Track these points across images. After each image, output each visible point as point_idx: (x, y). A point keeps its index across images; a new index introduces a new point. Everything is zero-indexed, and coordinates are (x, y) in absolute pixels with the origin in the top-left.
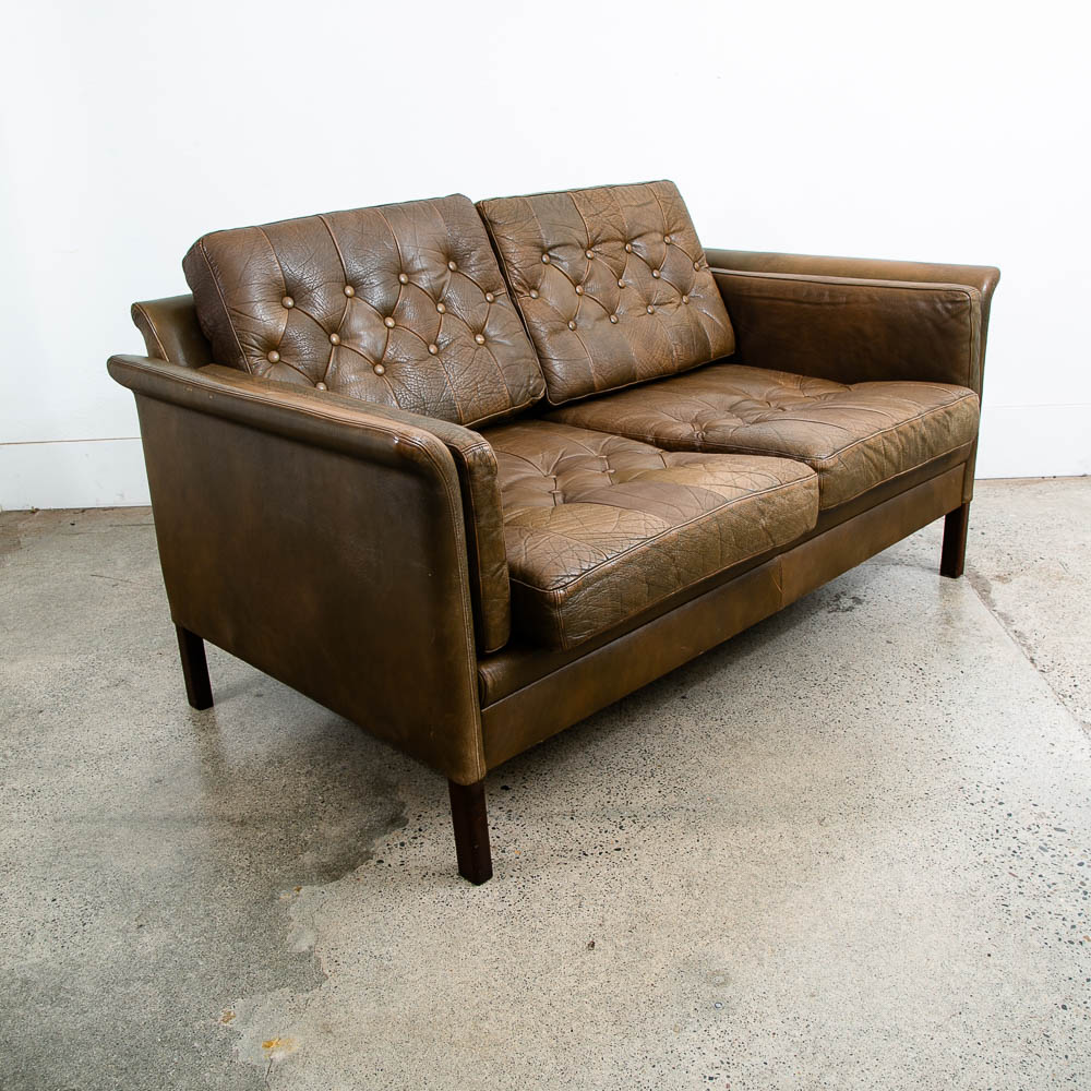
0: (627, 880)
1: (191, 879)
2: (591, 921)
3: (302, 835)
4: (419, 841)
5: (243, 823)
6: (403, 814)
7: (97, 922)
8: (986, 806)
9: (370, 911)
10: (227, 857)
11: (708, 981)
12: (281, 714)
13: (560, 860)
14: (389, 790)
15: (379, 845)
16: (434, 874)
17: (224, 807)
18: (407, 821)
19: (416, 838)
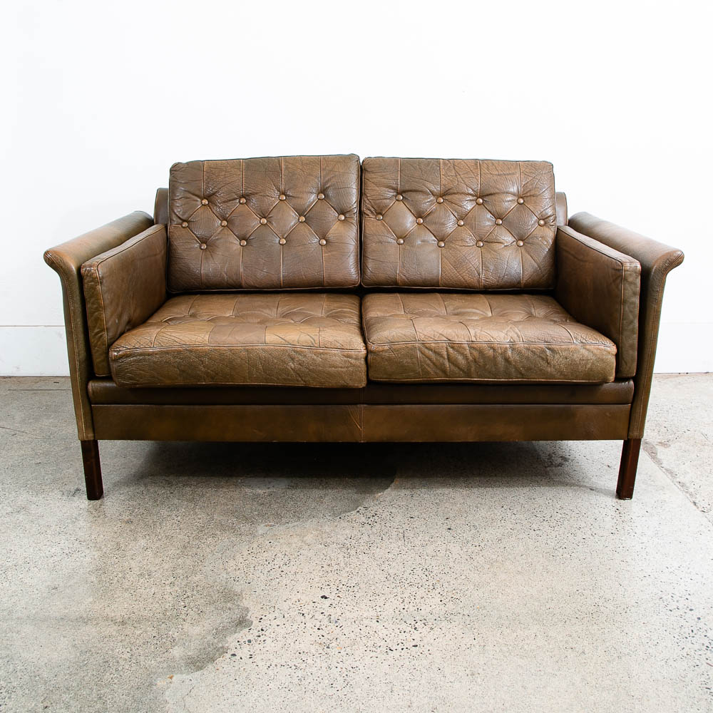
0: (425, 671)
1: (84, 668)
2: (401, 703)
3: (170, 633)
4: (262, 638)
5: (123, 623)
6: (248, 617)
7: (10, 704)
8: (681, 612)
9: (229, 696)
10: (112, 650)
12: (148, 537)
13: (372, 654)
14: (236, 598)
15: (231, 641)
16: (276, 665)
17: (107, 610)
18: (252, 622)
19: (259, 636)
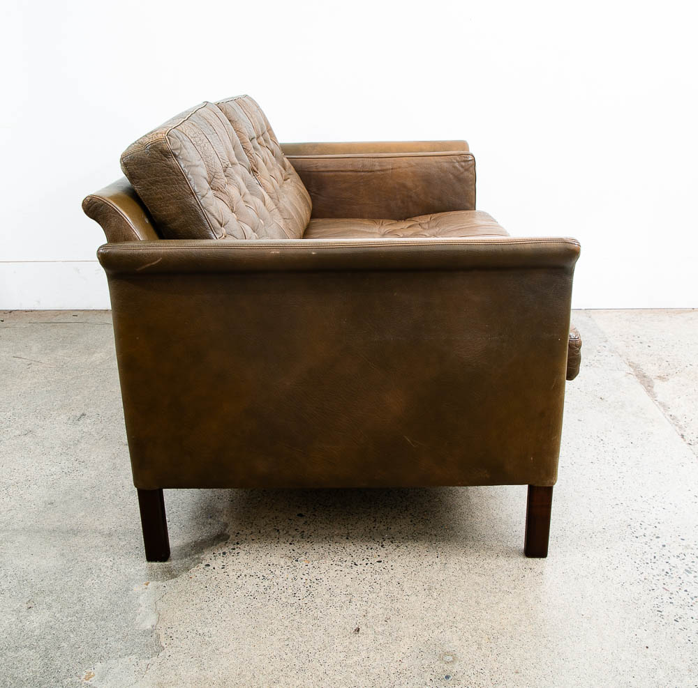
0: (385, 584)
1: (69, 574)
2: (358, 613)
4: (236, 551)
5: (110, 535)
6: (226, 532)
8: (647, 539)
9: (198, 601)
10: (97, 559)
11: (441, 659)
13: (337, 568)
14: (217, 514)
15: (207, 554)
16: (245, 576)
17: (97, 523)
18: (229, 537)
19: (234, 549)
